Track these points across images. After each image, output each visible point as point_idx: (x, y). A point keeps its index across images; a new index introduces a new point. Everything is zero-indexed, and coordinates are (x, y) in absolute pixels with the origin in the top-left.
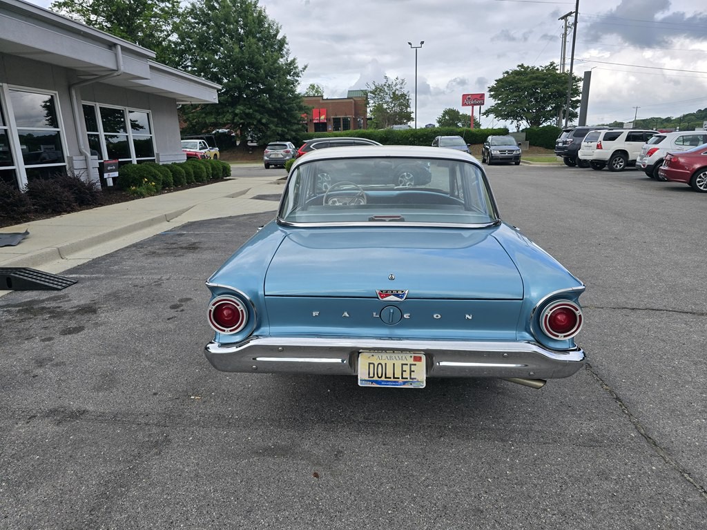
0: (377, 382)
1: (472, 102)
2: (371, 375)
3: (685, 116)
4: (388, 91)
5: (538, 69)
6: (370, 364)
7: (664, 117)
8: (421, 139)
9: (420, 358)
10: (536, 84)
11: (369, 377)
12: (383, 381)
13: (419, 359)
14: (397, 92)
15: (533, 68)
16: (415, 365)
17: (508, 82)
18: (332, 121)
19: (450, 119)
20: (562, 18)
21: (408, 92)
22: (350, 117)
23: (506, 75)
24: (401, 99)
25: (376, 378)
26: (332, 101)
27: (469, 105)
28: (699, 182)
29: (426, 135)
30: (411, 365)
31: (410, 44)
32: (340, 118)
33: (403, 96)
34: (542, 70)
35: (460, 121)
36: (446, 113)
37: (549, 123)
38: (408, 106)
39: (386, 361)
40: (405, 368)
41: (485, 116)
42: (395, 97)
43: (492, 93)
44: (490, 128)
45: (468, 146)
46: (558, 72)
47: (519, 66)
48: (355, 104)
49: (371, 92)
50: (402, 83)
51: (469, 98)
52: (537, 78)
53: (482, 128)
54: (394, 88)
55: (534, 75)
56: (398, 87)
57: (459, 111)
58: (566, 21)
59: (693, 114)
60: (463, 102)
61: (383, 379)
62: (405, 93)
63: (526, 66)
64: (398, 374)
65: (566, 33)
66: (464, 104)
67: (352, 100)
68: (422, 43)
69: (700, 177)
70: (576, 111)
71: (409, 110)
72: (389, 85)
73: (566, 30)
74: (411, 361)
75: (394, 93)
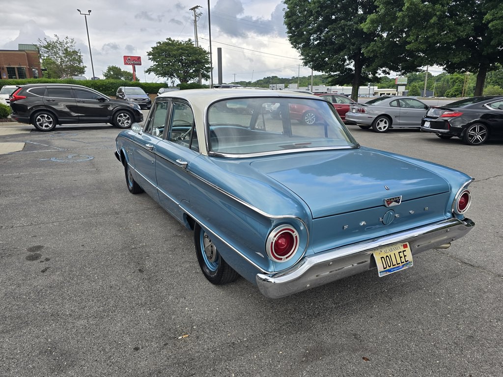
0: (389, 271)
1: (132, 63)
2: (385, 267)
3: (258, 81)
4: (61, 48)
5: (181, 43)
6: (381, 258)
7: (247, 81)
8: (101, 89)
9: (406, 244)
10: (183, 53)
11: (384, 268)
12: (392, 269)
13: (405, 246)
14: (69, 49)
15: (178, 41)
16: (405, 251)
17: (161, 50)
18: (6, 70)
19: (114, 74)
20: (192, 9)
21: (79, 50)
22: (25, 67)
23: (159, 45)
24: (73, 55)
25: (388, 268)
26: (4, 52)
27: (129, 64)
28: (306, 119)
29: (105, 86)
30: (403, 251)
31: (78, 10)
32: (14, 68)
33: (75, 52)
34: (184, 44)
35: (122, 76)
36: (110, 69)
37: (192, 82)
38: (80, 61)
39: (390, 253)
40: (402, 254)
41: (147, 73)
42: (67, 53)
43: (151, 57)
44: (154, 82)
45: (148, 95)
46: (194, 46)
47: (167, 39)
48: (27, 56)
49: (44, 47)
50: (72, 42)
51: (129, 59)
52: (182, 49)
53: (140, 82)
54: (66, 46)
55: (180, 47)
56: (69, 45)
57: (121, 69)
58: (195, 11)
59: (262, 80)
60: (125, 61)
61: (392, 267)
62: (77, 50)
63: (172, 39)
64: (399, 261)
65: (196, 20)
66: (126, 64)
67: (24, 53)
68: (90, 11)
69: (307, 117)
70: (209, 74)
71: (82, 65)
72: (61, 43)
73: (196, 18)
74: (402, 249)
75: (66, 50)
